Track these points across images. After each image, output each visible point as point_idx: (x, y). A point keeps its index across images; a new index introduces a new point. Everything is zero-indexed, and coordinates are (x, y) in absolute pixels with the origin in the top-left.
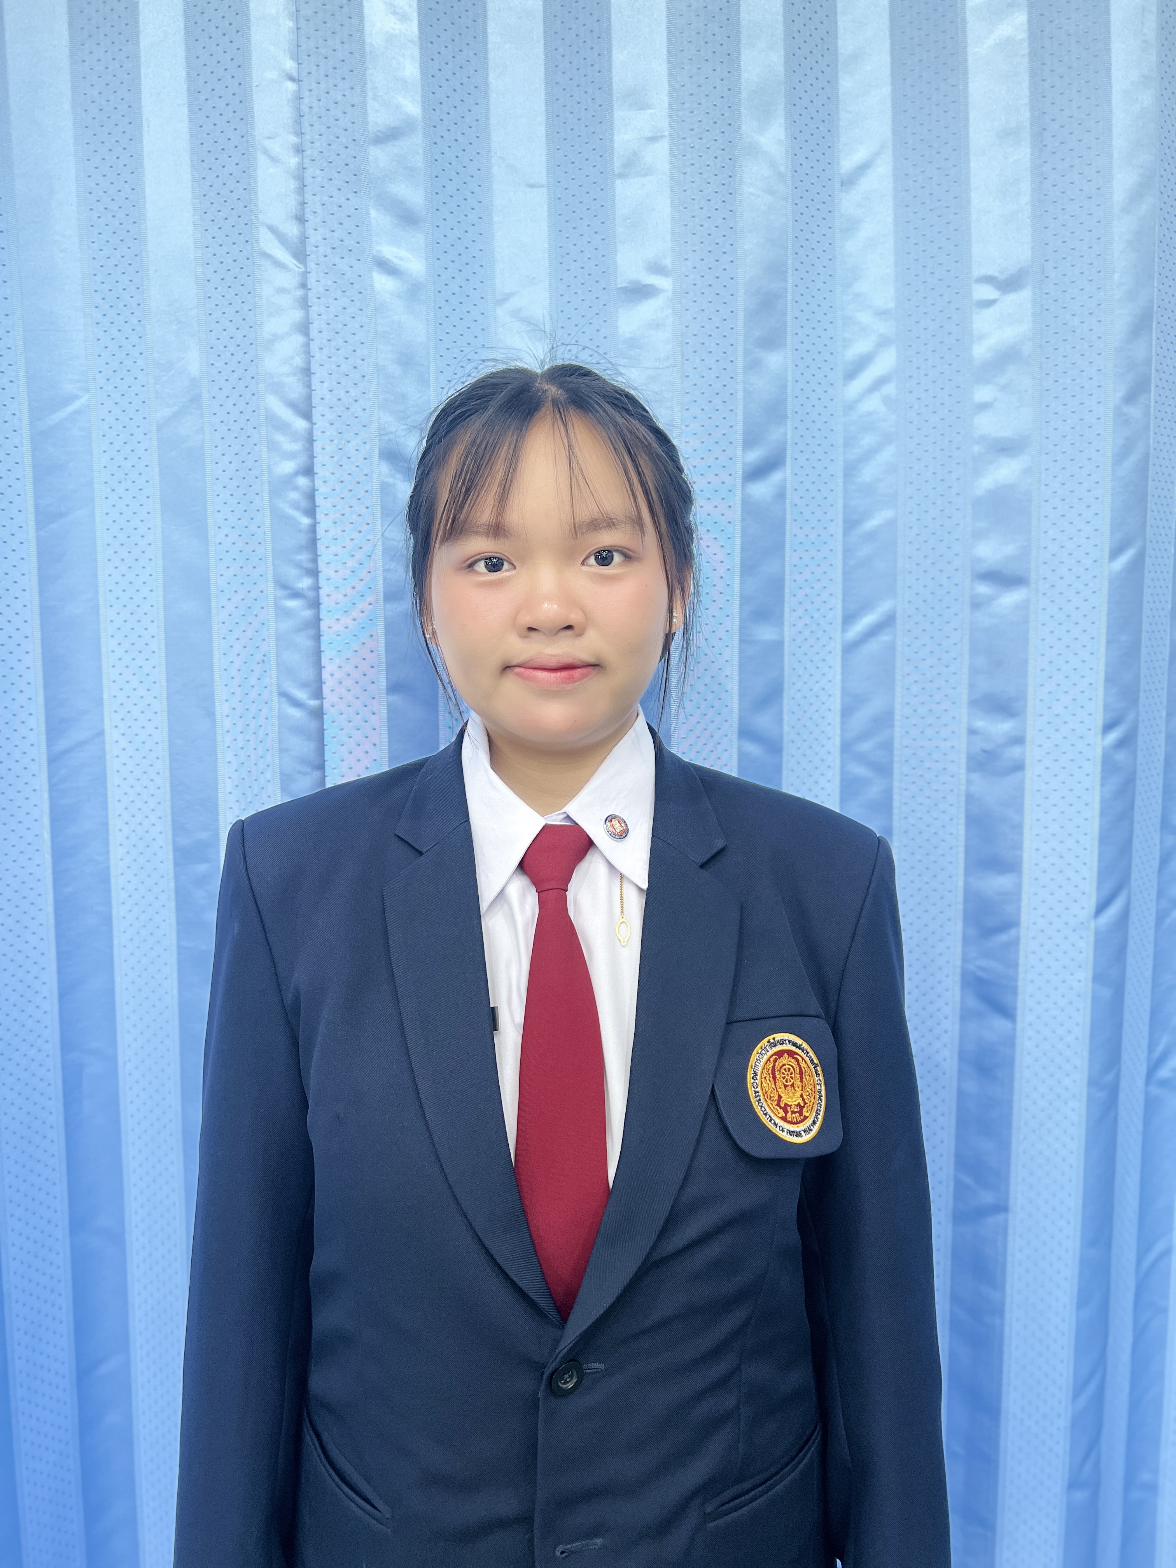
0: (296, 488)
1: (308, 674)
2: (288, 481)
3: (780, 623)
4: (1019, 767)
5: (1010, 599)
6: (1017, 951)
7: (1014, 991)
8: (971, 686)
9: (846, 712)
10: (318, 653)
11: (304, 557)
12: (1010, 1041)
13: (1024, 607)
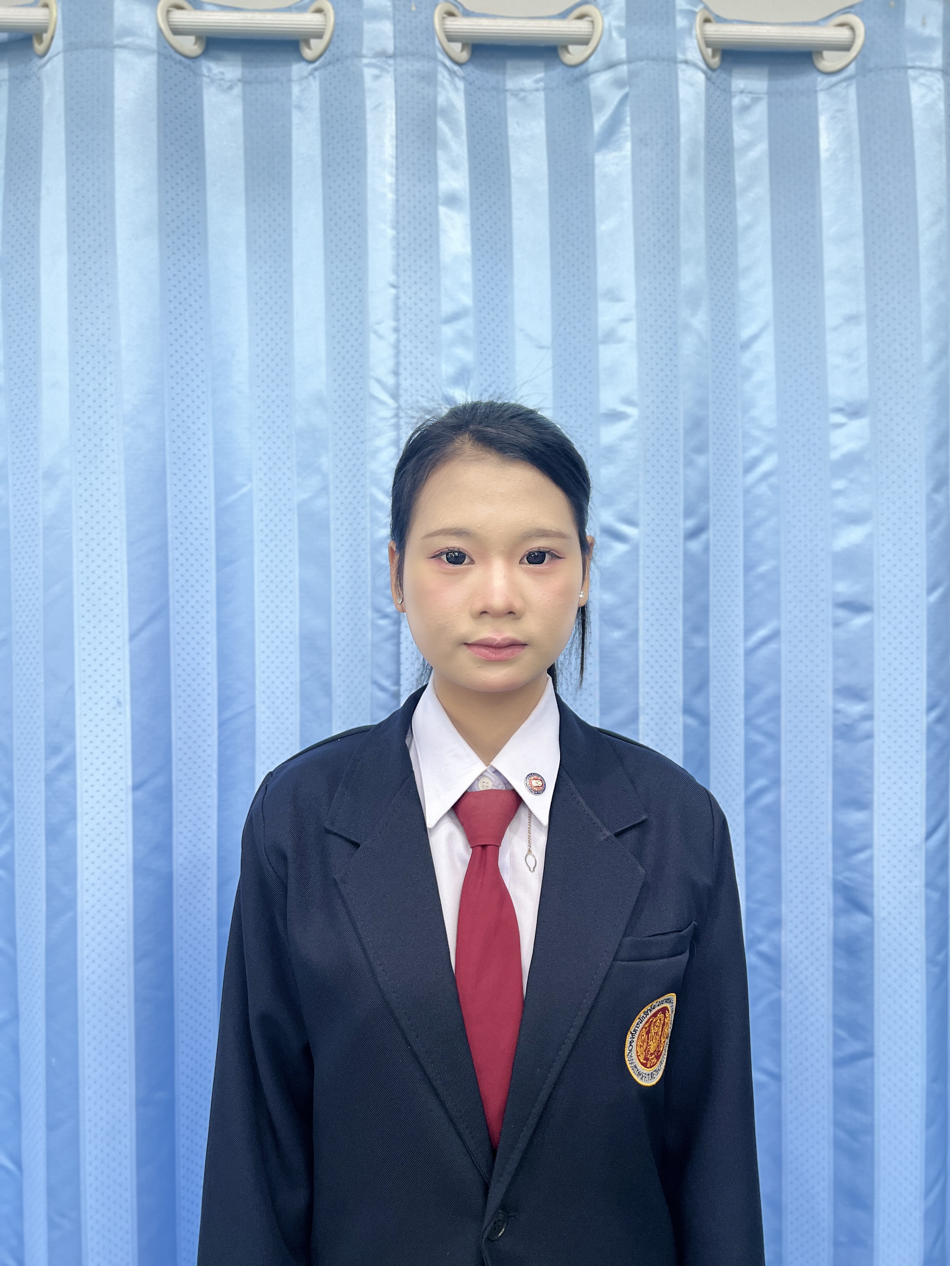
3: (707, 635)
4: (869, 736)
5: (860, 621)
6: (872, 866)
7: (872, 895)
8: (835, 680)
9: (748, 696)
10: (398, 655)
12: (870, 931)
13: (869, 627)
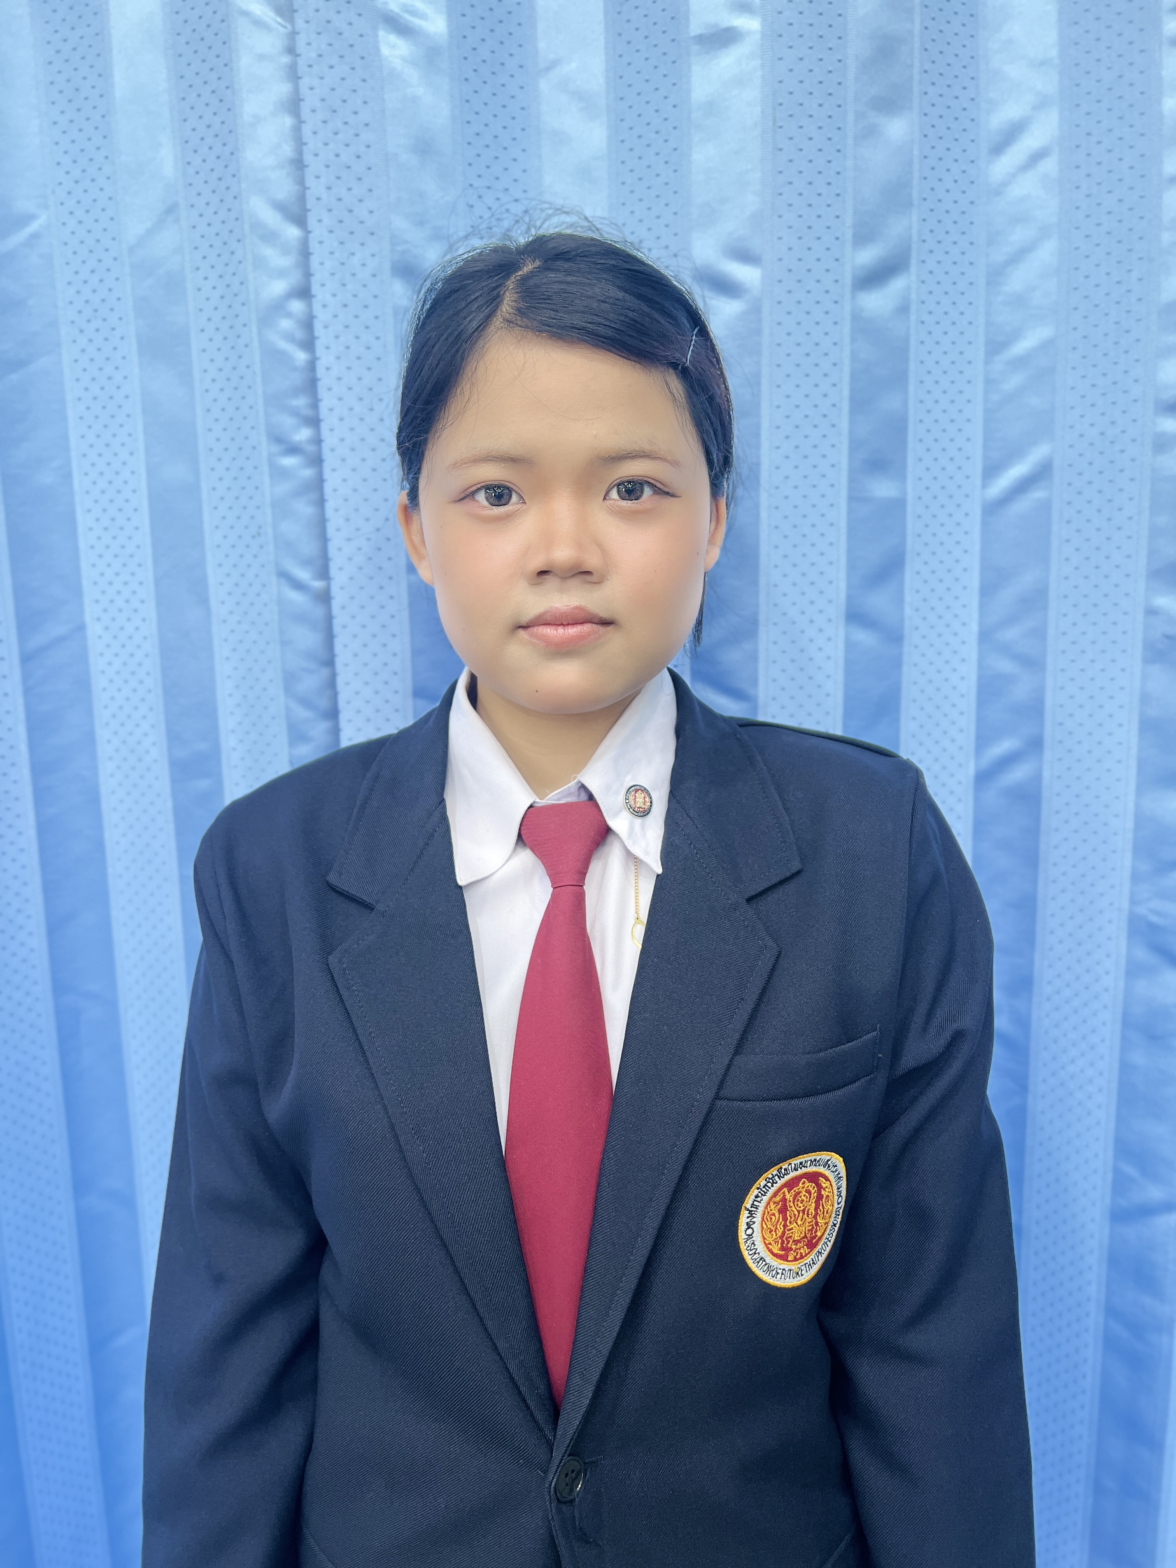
0: (289, 315)
1: (309, 548)
2: (278, 307)
3: (901, 476)
9: (987, 590)
10: (321, 522)
11: (301, 402)
